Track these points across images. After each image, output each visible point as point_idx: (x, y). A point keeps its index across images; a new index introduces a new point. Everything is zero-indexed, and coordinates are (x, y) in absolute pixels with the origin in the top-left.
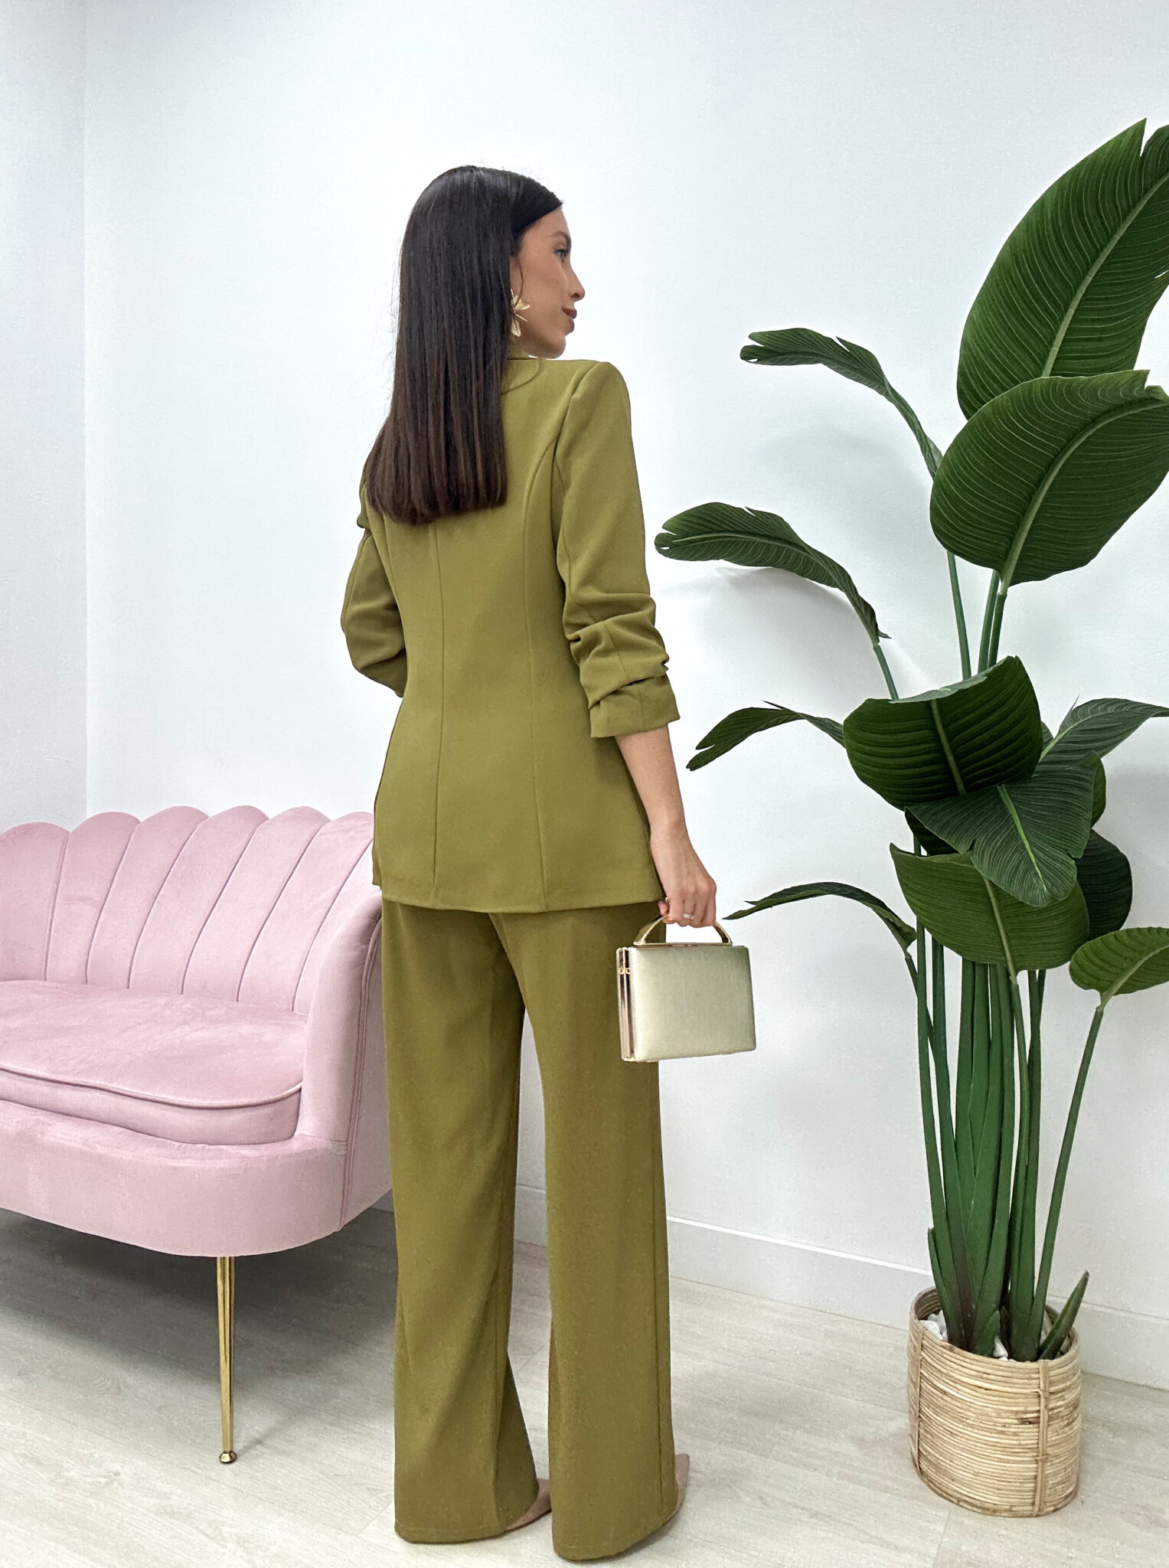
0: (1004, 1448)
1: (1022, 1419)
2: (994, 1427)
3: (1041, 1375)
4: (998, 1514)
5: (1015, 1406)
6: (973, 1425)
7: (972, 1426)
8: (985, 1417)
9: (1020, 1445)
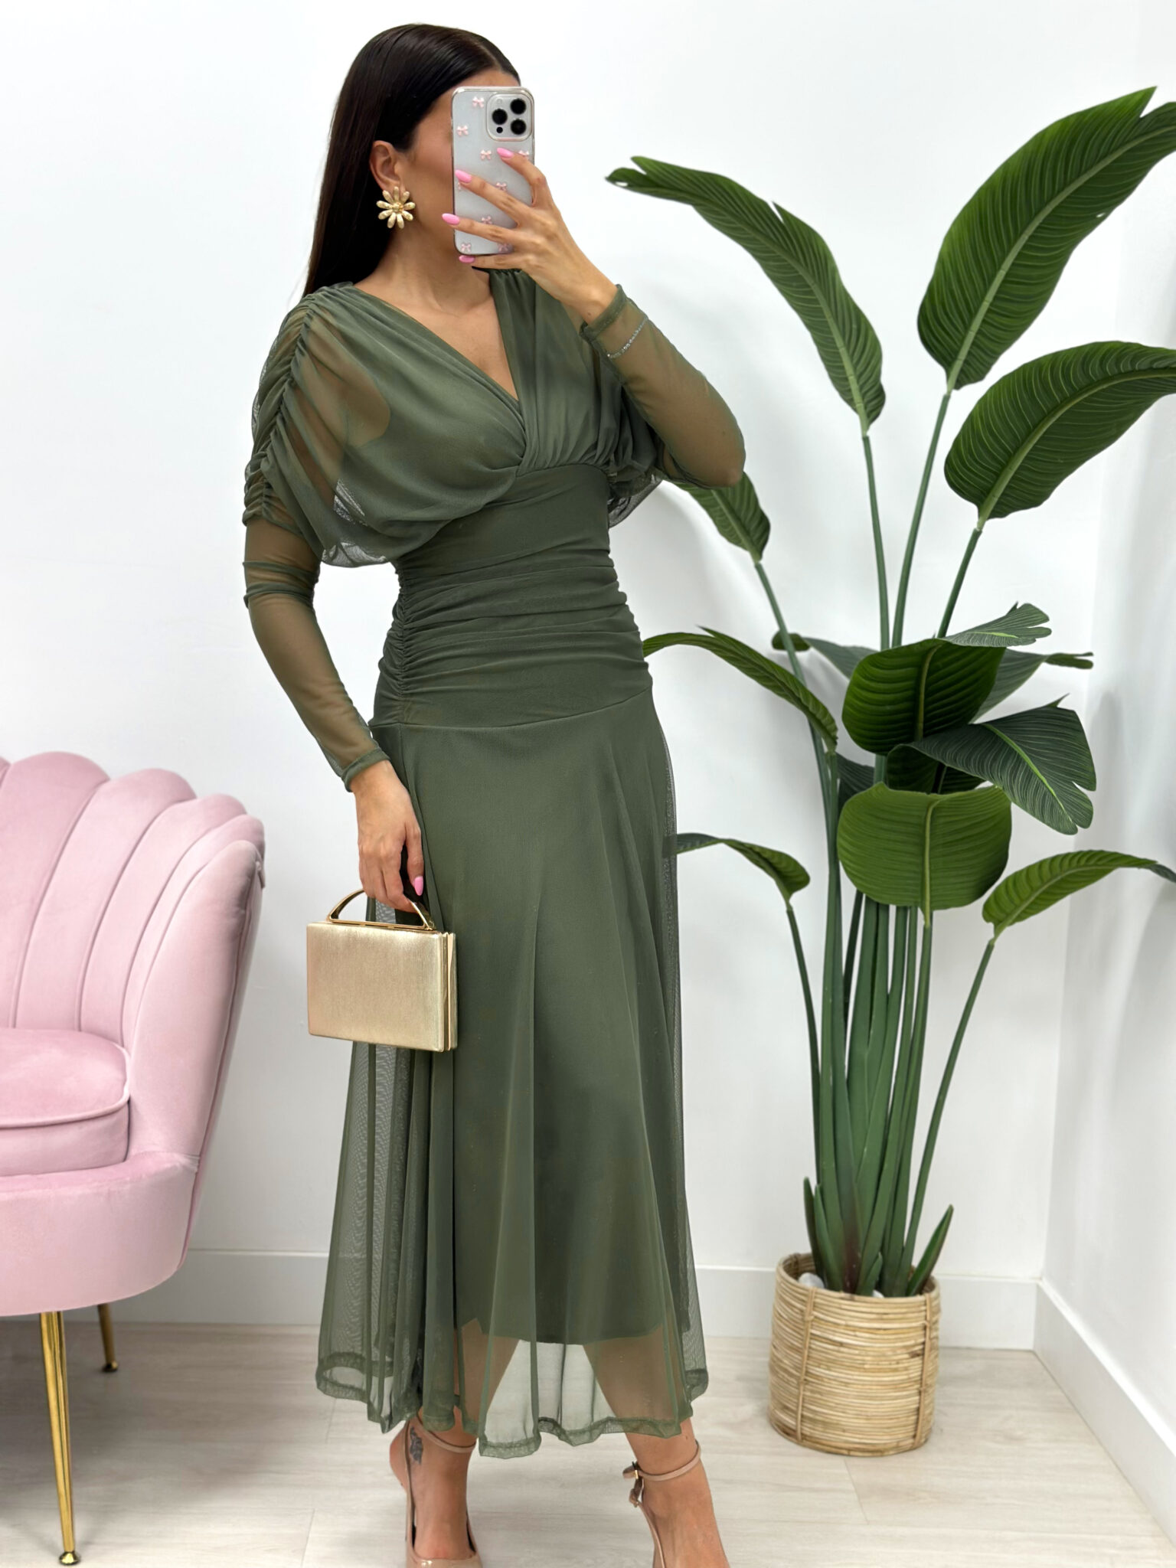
0: (895, 1386)
1: (912, 1352)
2: (889, 1367)
3: (928, 1307)
4: (886, 1453)
5: (907, 1341)
6: (869, 1369)
7: (866, 1370)
8: (883, 1358)
9: (910, 1378)
